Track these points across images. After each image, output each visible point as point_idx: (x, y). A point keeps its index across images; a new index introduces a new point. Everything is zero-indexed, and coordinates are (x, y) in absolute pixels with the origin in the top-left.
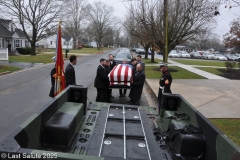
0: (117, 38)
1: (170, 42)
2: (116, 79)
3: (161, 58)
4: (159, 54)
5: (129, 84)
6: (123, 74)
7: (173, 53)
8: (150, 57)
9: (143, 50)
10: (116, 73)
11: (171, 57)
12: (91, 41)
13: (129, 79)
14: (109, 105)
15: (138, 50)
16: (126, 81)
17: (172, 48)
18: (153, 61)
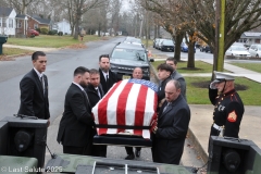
0: (116, 15)
1: (229, 24)
2: (112, 120)
3: (209, 59)
4: (206, 50)
5: (146, 135)
6: (131, 107)
7: (237, 49)
8: (184, 57)
9: (170, 43)
10: (112, 106)
11: (232, 57)
12: (58, 20)
13: (147, 122)
14: (94, 161)
15: (161, 42)
16: (138, 126)
17: (236, 37)
18: (191, 66)
